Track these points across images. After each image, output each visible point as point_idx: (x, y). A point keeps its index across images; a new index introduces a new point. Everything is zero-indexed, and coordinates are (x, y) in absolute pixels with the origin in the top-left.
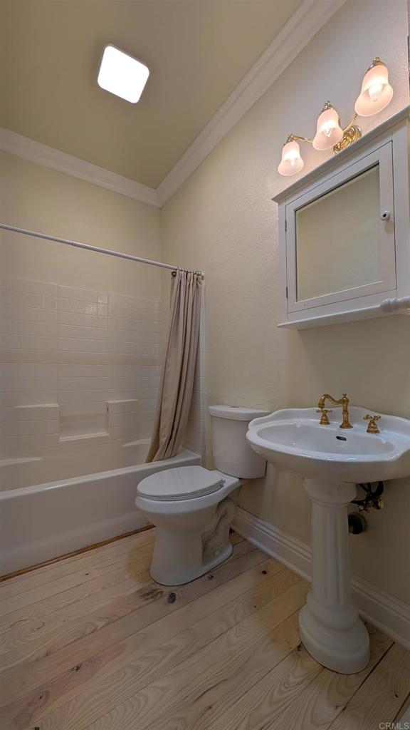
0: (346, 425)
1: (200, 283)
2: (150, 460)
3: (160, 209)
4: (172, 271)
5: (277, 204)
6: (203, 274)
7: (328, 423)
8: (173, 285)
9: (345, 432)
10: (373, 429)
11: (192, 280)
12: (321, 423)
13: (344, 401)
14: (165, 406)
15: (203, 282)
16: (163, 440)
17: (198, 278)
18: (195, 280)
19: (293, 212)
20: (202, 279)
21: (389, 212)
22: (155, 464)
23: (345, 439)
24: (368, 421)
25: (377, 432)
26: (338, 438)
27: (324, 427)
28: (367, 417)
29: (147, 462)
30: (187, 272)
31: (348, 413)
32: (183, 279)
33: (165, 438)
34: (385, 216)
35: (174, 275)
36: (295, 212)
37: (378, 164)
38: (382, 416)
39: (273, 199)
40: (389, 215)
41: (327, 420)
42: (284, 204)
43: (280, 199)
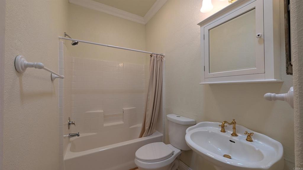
0: (234, 134)
1: (163, 59)
2: (141, 136)
3: (145, 25)
4: (151, 54)
5: (200, 26)
6: (164, 55)
7: (225, 132)
8: (151, 60)
9: (234, 138)
10: (249, 139)
11: (159, 58)
12: (221, 131)
13: (234, 123)
14: (147, 113)
15: (164, 58)
16: (147, 128)
17: (162, 56)
18: (161, 58)
19: (208, 30)
20: (164, 57)
21: (261, 34)
22: (144, 139)
23: (234, 142)
24: (247, 135)
25: (251, 141)
26: (231, 141)
27: (223, 134)
28: (246, 133)
29: (139, 138)
30: (157, 55)
31: (235, 129)
32: (155, 58)
33: (148, 127)
34: (259, 35)
35: (151, 56)
36: (209, 30)
37: (255, 8)
38: (254, 132)
39: (197, 24)
40: (261, 35)
41: (224, 130)
42: (203, 27)
43: (202, 24)
